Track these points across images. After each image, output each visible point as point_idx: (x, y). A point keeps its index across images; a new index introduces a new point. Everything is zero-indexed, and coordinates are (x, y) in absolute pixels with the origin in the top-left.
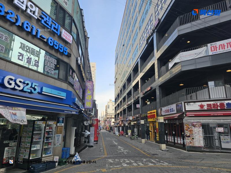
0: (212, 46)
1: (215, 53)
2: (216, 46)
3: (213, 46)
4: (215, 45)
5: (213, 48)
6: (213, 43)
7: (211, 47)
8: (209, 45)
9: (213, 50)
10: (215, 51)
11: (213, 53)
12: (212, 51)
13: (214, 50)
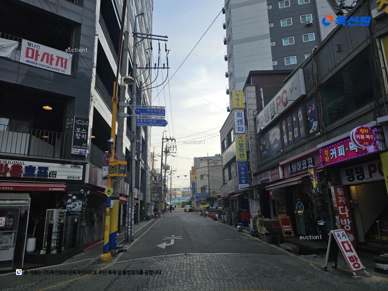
0: (29, 47)
1: (33, 63)
2: (37, 51)
3: (31, 47)
4: (36, 49)
5: (30, 52)
6: (34, 44)
7: (28, 49)
8: (25, 42)
9: (30, 55)
10: (33, 60)
11: (28, 61)
12: (27, 56)
13: (32, 57)
